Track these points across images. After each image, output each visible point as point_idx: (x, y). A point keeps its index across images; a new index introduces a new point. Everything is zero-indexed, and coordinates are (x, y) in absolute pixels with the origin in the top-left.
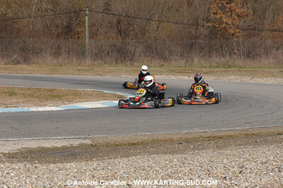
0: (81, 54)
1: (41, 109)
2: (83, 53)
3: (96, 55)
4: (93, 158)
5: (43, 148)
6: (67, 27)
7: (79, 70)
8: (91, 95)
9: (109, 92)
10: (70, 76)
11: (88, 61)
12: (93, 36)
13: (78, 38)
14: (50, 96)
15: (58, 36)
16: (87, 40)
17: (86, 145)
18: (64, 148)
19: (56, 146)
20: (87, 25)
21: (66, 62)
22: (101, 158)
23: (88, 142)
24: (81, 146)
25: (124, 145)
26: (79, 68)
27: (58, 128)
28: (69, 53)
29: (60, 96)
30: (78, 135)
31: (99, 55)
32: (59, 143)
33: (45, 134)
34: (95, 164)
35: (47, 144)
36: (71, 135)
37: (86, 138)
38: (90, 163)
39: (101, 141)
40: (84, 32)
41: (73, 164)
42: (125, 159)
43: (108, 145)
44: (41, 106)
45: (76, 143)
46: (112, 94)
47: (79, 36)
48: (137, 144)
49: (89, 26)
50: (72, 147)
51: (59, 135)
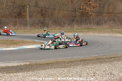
0: (25, 25)
1: (8, 49)
2: (26, 24)
3: (32, 25)
4: (30, 70)
5: (8, 66)
6: (19, 13)
7: (24, 32)
8: (30, 43)
9: (37, 41)
10: (21, 34)
11: (29, 28)
12: (31, 16)
13: (24, 18)
14: (12, 43)
15: (15, 17)
16: (28, 19)
17: (27, 65)
18: (17, 66)
19: (14, 65)
20: (28, 12)
21: (19, 28)
22: (33, 70)
23: (28, 63)
24: (25, 65)
25: (44, 64)
26: (24, 30)
27: (15, 57)
28: (20, 24)
29: (16, 43)
30: (23, 60)
31: (33, 25)
32: (15, 64)
33: (9, 60)
34: (30, 73)
35: (10, 65)
36: (21, 60)
37: (27, 62)
38: (28, 73)
39: (33, 63)
40: (26, 15)
41: (21, 74)
42: (44, 71)
43: (36, 65)
44: (8, 48)
45: (22, 64)
46: (39, 42)
47: (24, 17)
48: (50, 64)
49: (29, 12)
50: (21, 66)
51: (15, 60)
